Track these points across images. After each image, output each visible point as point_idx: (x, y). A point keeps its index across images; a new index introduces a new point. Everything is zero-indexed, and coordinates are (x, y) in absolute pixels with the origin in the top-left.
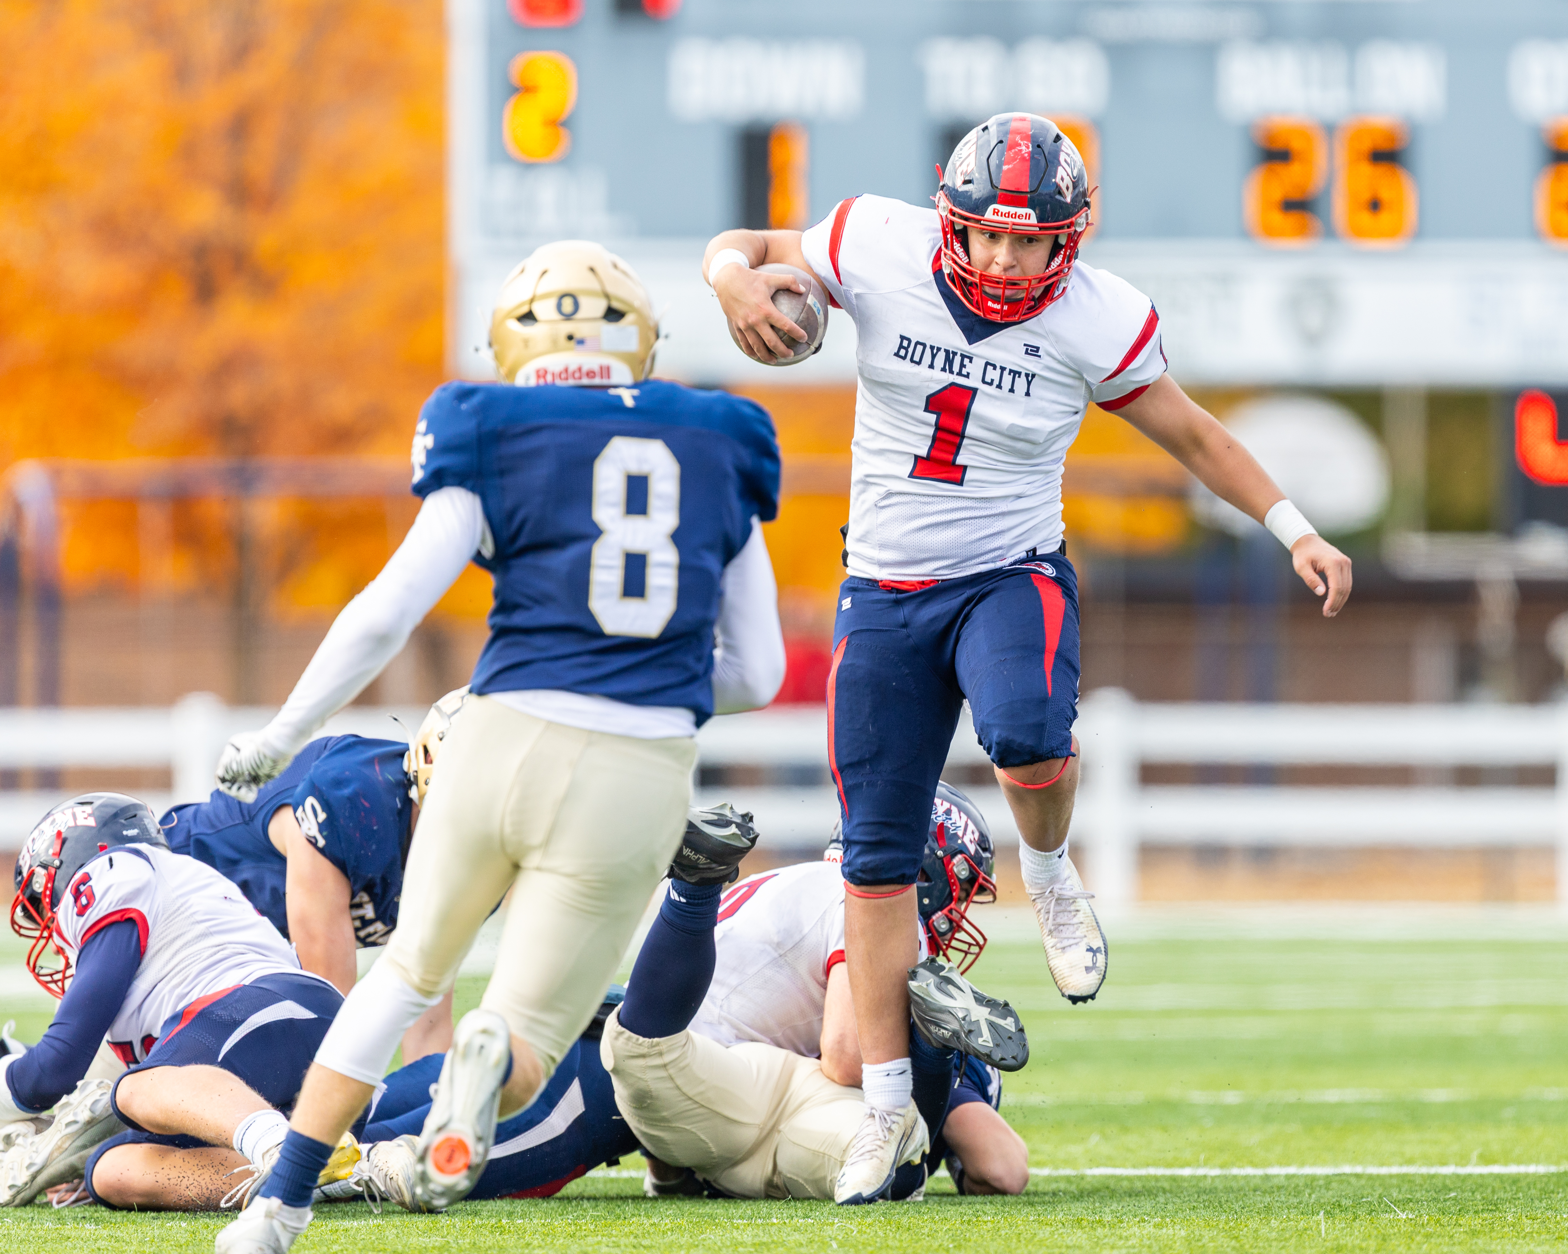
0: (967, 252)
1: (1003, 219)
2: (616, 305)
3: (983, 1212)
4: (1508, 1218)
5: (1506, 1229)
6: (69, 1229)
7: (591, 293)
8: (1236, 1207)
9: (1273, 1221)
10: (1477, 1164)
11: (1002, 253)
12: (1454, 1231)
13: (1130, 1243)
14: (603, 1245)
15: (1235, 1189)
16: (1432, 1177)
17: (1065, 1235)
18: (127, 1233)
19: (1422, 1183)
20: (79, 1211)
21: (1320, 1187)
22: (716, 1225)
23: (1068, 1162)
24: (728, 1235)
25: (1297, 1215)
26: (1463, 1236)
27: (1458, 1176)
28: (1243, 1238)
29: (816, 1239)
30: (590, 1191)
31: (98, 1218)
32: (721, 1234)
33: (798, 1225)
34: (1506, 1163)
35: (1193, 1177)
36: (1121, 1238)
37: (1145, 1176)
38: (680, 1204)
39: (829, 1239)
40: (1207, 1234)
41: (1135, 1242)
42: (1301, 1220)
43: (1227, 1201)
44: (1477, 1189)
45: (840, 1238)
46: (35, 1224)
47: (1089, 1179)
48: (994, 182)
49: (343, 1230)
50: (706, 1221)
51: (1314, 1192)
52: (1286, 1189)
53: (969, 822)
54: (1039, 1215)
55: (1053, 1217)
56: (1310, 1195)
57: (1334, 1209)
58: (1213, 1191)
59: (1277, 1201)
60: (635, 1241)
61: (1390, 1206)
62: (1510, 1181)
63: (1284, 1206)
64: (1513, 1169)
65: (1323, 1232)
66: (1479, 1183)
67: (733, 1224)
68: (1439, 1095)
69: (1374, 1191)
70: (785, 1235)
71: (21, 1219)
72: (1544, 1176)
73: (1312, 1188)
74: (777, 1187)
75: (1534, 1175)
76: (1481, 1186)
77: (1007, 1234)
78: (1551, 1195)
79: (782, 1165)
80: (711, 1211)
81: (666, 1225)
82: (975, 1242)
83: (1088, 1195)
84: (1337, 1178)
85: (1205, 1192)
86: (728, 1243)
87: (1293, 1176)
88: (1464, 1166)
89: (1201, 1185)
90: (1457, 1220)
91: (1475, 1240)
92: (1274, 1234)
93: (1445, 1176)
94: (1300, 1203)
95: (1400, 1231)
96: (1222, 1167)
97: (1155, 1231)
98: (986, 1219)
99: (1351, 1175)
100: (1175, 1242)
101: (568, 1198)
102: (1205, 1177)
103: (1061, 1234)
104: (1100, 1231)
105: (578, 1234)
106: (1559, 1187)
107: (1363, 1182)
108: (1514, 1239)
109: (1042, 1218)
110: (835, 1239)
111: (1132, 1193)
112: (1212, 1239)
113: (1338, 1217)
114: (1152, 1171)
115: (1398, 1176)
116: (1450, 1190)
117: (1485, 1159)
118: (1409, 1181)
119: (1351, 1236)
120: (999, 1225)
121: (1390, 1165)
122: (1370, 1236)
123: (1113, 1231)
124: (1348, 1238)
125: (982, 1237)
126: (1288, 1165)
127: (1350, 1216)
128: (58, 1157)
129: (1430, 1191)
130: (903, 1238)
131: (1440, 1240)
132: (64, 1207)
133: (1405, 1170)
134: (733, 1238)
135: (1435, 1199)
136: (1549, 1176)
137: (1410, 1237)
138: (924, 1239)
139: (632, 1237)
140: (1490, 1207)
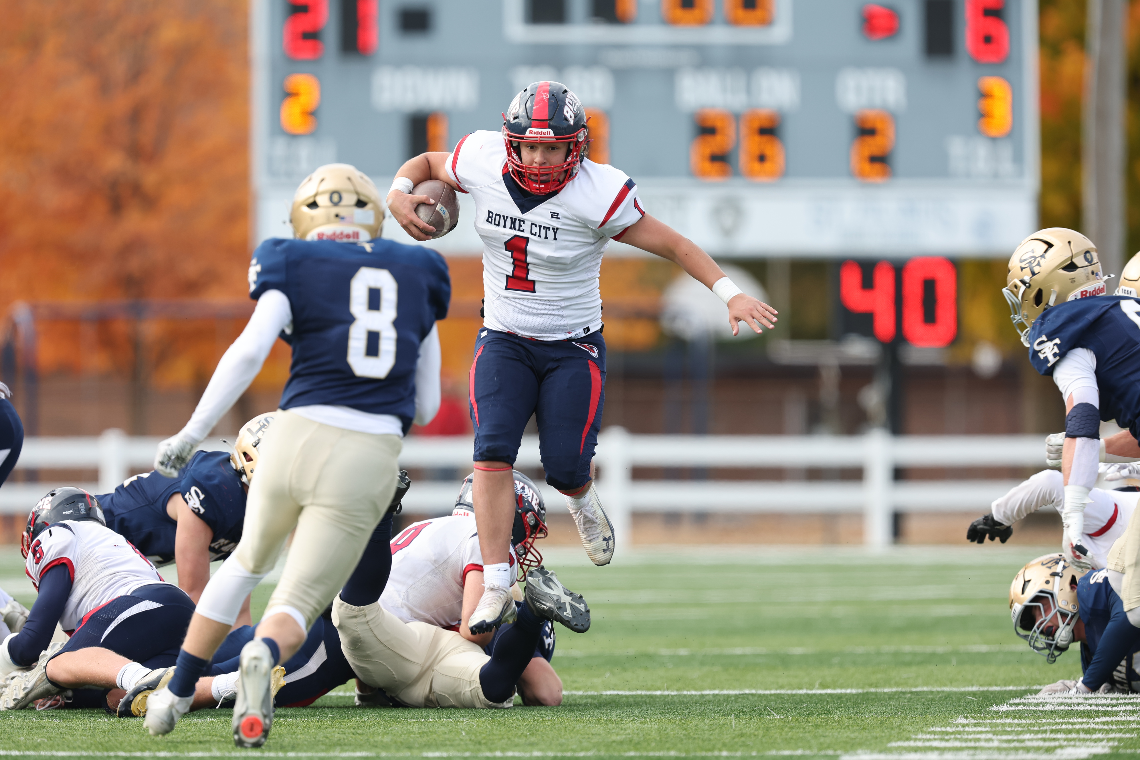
0: (520, 158)
1: (535, 135)
2: (363, 198)
3: (546, 715)
4: (836, 718)
5: (834, 724)
6: (45, 722)
7: (348, 191)
8: (686, 712)
9: (706, 720)
10: (818, 689)
11: (537, 157)
12: (806, 725)
13: (627, 732)
14: (336, 733)
15: (685, 702)
16: (794, 695)
17: (591, 728)
18: (76, 724)
19: (788, 698)
20: (50, 713)
21: (732, 701)
22: (398, 722)
23: (593, 687)
24: (405, 728)
25: (719, 717)
26: (811, 728)
27: (808, 695)
28: (689, 729)
29: (454, 730)
30: (328, 703)
31: (60, 716)
32: (401, 727)
33: (444, 722)
34: (834, 688)
35: (662, 695)
36: (622, 729)
37: (635, 695)
38: (378, 710)
39: (460, 730)
40: (670, 727)
41: (629, 731)
42: (722, 719)
43: (681, 709)
44: (818, 702)
45: (467, 729)
46: (27, 719)
47: (604, 697)
48: (529, 116)
49: (193, 724)
50: (393, 720)
51: (728, 704)
52: (713, 702)
53: (534, 494)
54: (577, 717)
55: (584, 718)
56: (726, 706)
57: (739, 713)
58: (673, 703)
59: (708, 709)
60: (354, 731)
61: (770, 712)
62: (837, 698)
63: (712, 711)
64: (838, 691)
65: (734, 726)
66: (820, 698)
67: (407, 722)
68: (798, 650)
69: (762, 703)
70: (436, 728)
71: (18, 716)
72: (855, 694)
73: (727, 702)
74: (431, 701)
75: (850, 694)
76: (821, 700)
77: (559, 727)
78: (859, 705)
79: (436, 687)
80: (395, 714)
81: (371, 722)
82: (541, 731)
83: (604, 706)
84: (741, 696)
85: (668, 704)
86: (405, 732)
87: (717, 695)
88: (812, 689)
89: (666, 700)
90: (807, 719)
91: (817, 730)
92: (706, 727)
93: (801, 695)
94: (721, 710)
95: (776, 726)
96: (677, 690)
97: (641, 725)
98: (547, 719)
99: (749, 694)
100: (652, 732)
101: (317, 707)
102: (668, 695)
103: (589, 727)
104: (610, 726)
105: (322, 727)
106: (863, 701)
107: (756, 698)
108: (839, 730)
109: (578, 718)
110: (464, 730)
111: (629, 705)
112: (672, 730)
113: (742, 718)
114: (639, 692)
115: (774, 695)
116: (804, 703)
117: (823, 686)
118: (781, 698)
119: (749, 728)
120: (555, 722)
121: (770, 689)
122: (759, 728)
123: (618, 726)
124: (747, 729)
125: (545, 729)
126: (714, 689)
127: (748, 717)
128: (40, 684)
129: (793, 703)
130: (501, 729)
131: (798, 730)
132: (42, 710)
133: (778, 692)
134: (408, 729)
135: (795, 707)
136: (858, 695)
137: (782, 729)
138: (513, 730)
139: (352, 729)
140: (826, 712)
